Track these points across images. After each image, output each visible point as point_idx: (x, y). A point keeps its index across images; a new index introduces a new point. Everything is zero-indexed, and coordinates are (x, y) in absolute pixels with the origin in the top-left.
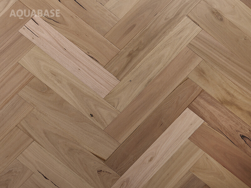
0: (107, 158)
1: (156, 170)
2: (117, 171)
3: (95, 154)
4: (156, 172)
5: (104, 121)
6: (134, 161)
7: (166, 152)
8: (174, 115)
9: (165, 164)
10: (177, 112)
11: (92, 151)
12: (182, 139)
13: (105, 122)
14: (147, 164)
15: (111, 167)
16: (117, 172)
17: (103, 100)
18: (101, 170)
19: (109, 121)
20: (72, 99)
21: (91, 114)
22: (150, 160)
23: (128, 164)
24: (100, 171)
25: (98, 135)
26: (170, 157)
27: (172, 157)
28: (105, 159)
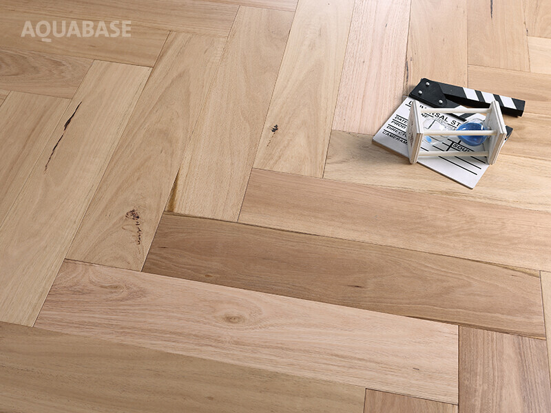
0: (182, 212)
1: (209, 353)
2: (155, 254)
3: (179, 182)
4: (199, 356)
5: (276, 158)
6: (207, 278)
7: (282, 349)
8: (408, 301)
9: (242, 369)
10: (423, 303)
11: (183, 172)
12: (351, 370)
13: (277, 161)
14: (215, 317)
15: (160, 233)
16: (152, 253)
17: (328, 132)
18: (138, 217)
19: (283, 167)
20: (288, 81)
21: (276, 126)
22: (229, 319)
23: (189, 269)
24: (134, 215)
25: (232, 164)
26: (270, 368)
27: (275, 375)
28: (176, 210)
